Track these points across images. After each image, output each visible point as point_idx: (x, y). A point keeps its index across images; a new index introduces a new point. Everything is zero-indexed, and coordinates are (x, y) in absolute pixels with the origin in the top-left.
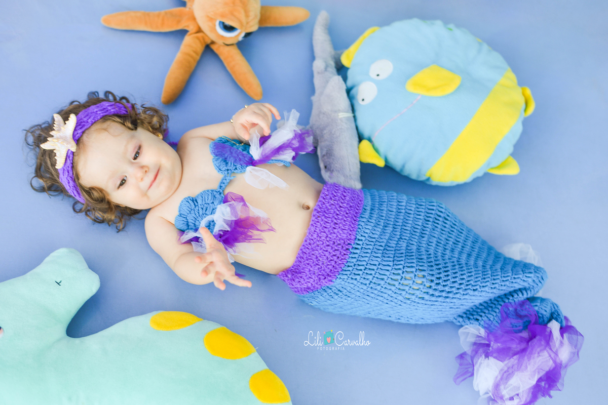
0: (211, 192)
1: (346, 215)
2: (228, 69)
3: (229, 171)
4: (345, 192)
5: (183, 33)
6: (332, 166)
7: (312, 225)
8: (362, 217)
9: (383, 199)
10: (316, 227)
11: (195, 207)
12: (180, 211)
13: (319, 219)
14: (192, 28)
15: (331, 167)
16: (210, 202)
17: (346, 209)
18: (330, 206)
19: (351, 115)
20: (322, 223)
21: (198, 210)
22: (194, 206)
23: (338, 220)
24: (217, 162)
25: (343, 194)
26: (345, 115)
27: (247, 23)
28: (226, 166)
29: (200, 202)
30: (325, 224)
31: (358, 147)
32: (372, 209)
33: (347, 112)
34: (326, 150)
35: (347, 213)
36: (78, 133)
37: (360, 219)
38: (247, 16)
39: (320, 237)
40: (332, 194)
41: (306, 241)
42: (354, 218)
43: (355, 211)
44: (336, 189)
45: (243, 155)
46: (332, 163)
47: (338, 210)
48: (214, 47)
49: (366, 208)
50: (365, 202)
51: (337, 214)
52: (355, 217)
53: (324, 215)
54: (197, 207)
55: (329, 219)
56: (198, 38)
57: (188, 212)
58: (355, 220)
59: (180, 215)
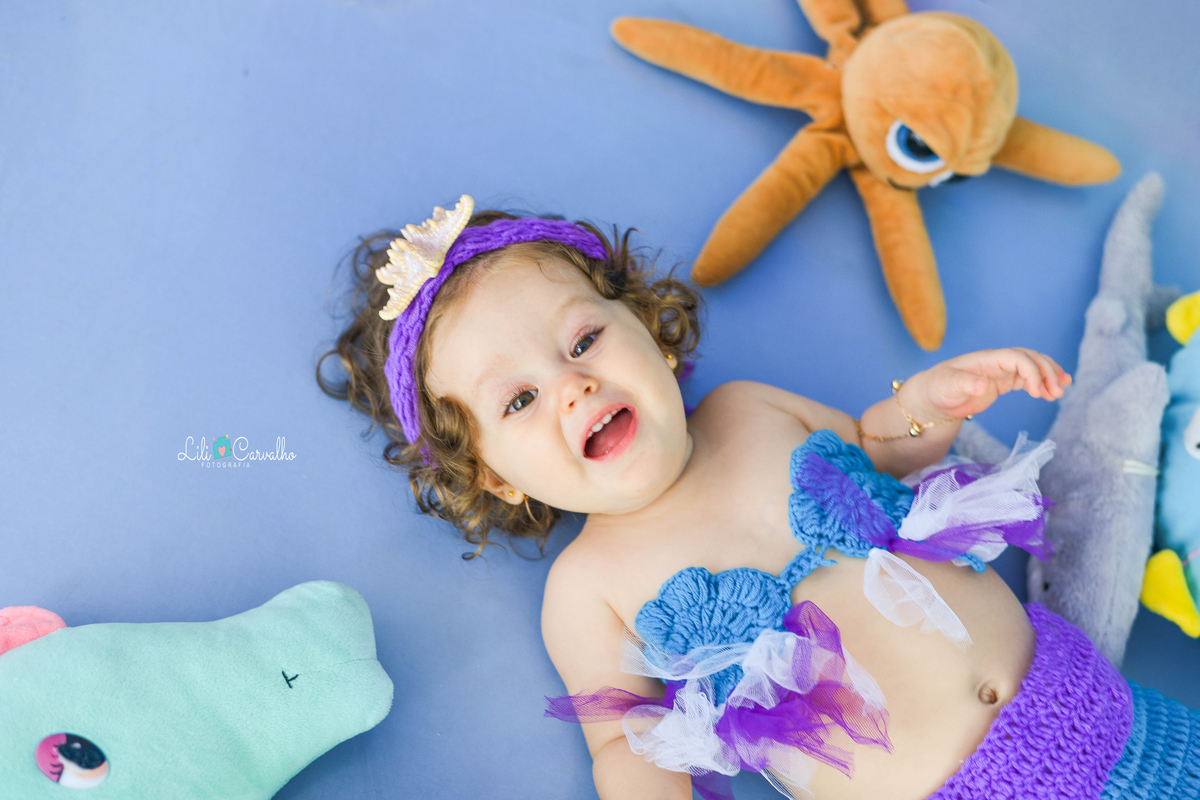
0: (761, 578)
1: (1082, 758)
2: (878, 245)
3: (823, 541)
4: (1095, 690)
5: (797, 119)
6: (1068, 591)
7: (983, 751)
8: (1117, 772)
9: (1179, 732)
10: (992, 761)
11: (707, 602)
12: (663, 593)
13: (1007, 742)
14: (823, 115)
15: (1061, 594)
16: (749, 602)
17: (1087, 740)
18: (1047, 716)
19: (1153, 472)
20: (1012, 756)
21: (712, 612)
22: (706, 596)
23: (1056, 765)
24: (801, 509)
25: (1088, 693)
26: (1138, 468)
27: (970, 152)
28: (820, 525)
29: (724, 593)
30: (1018, 761)
31: (1147, 564)
32: (1145, 756)
33: (1148, 463)
34: (1061, 541)
35: (1085, 752)
36: (464, 250)
37: (1110, 778)
38: (975, 133)
39: (994, 792)
40: (1063, 685)
41: (952, 786)
42: (1099, 769)
43: (1106, 749)
44: (1074, 674)
45: (870, 507)
46: (1069, 584)
47: (1065, 737)
48: (861, 180)
49: (1133, 748)
50: (1133, 730)
51: (1059, 747)
52: (1103, 768)
53: (1023, 737)
54: (712, 603)
55: (1033, 753)
56: (829, 145)
57: (685, 607)
58: (1098, 778)
59: (660, 604)
